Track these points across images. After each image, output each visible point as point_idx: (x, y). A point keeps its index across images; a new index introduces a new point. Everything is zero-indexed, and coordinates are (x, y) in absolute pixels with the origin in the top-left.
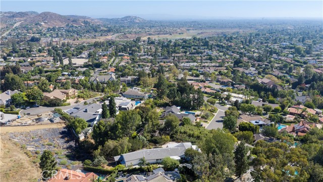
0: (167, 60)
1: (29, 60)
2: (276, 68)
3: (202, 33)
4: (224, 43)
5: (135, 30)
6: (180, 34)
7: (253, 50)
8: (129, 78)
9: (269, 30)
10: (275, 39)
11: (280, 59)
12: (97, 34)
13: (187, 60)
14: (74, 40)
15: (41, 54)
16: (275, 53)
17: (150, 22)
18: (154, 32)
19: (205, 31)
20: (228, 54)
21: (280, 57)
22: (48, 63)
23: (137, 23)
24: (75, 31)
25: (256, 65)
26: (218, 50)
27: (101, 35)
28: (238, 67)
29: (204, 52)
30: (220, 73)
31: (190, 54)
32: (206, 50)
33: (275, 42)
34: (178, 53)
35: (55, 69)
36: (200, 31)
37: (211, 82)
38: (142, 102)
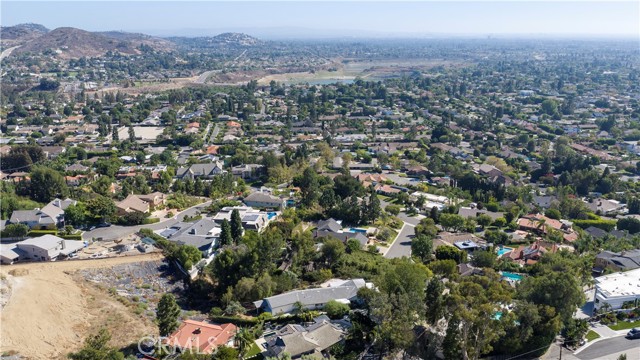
0: (311, 129)
1: (51, 131)
2: (507, 143)
3: (372, 69)
4: (415, 92)
5: (242, 64)
6: (330, 70)
7: (467, 106)
8: (248, 168)
9: (499, 64)
10: (509, 84)
11: (514, 125)
12: (168, 73)
13: (346, 129)
14: (126, 86)
15: (71, 118)
16: (507, 112)
17: (271, 44)
18: (280, 67)
19: (378, 64)
20: (421, 115)
21: (514, 121)
22: (89, 138)
23: (244, 47)
24: (125, 66)
25: (472, 137)
26: (403, 107)
27: (178, 76)
28: (439, 141)
29: (378, 111)
30: (408, 155)
31: (352, 115)
32: (381, 108)
33: (508, 88)
34: (331, 114)
35: (105, 151)
36: (369, 65)
37: (391, 172)
38: (278, 213)
